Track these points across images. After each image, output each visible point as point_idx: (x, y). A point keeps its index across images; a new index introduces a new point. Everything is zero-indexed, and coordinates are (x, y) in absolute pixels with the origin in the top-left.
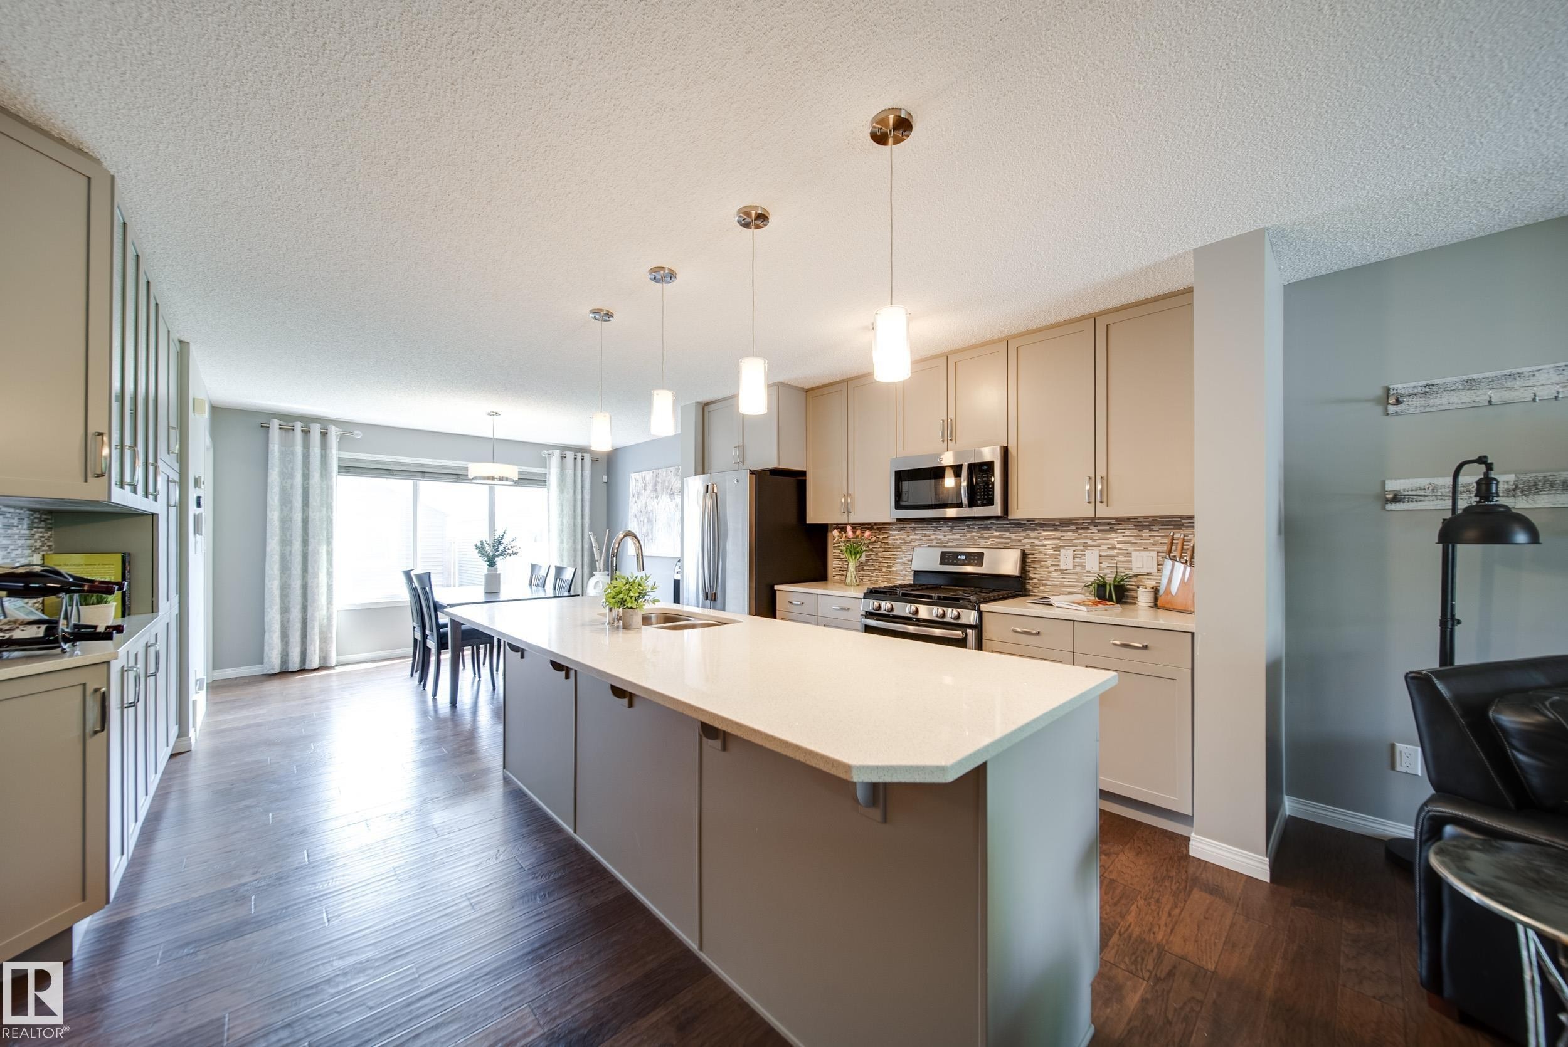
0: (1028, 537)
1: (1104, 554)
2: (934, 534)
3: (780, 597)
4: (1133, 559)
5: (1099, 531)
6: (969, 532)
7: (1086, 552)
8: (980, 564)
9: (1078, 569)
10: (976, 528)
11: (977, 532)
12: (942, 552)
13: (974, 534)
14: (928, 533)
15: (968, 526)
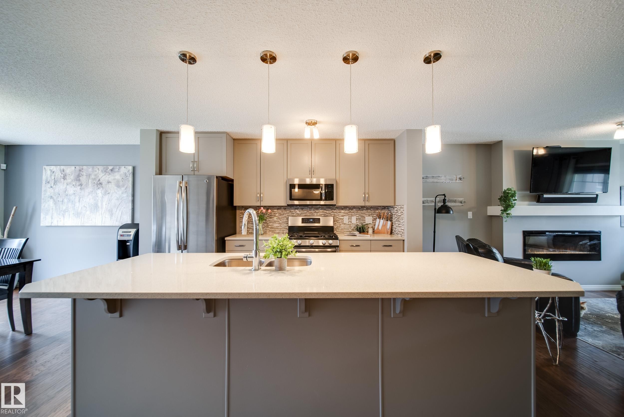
0: (333, 212)
1: (357, 218)
2: (295, 211)
3: (227, 243)
4: (366, 219)
5: (356, 210)
6: (310, 210)
7: (352, 217)
8: (319, 222)
9: (350, 223)
10: (313, 209)
11: (314, 210)
12: (302, 218)
13: (312, 211)
14: (292, 210)
15: (310, 208)
